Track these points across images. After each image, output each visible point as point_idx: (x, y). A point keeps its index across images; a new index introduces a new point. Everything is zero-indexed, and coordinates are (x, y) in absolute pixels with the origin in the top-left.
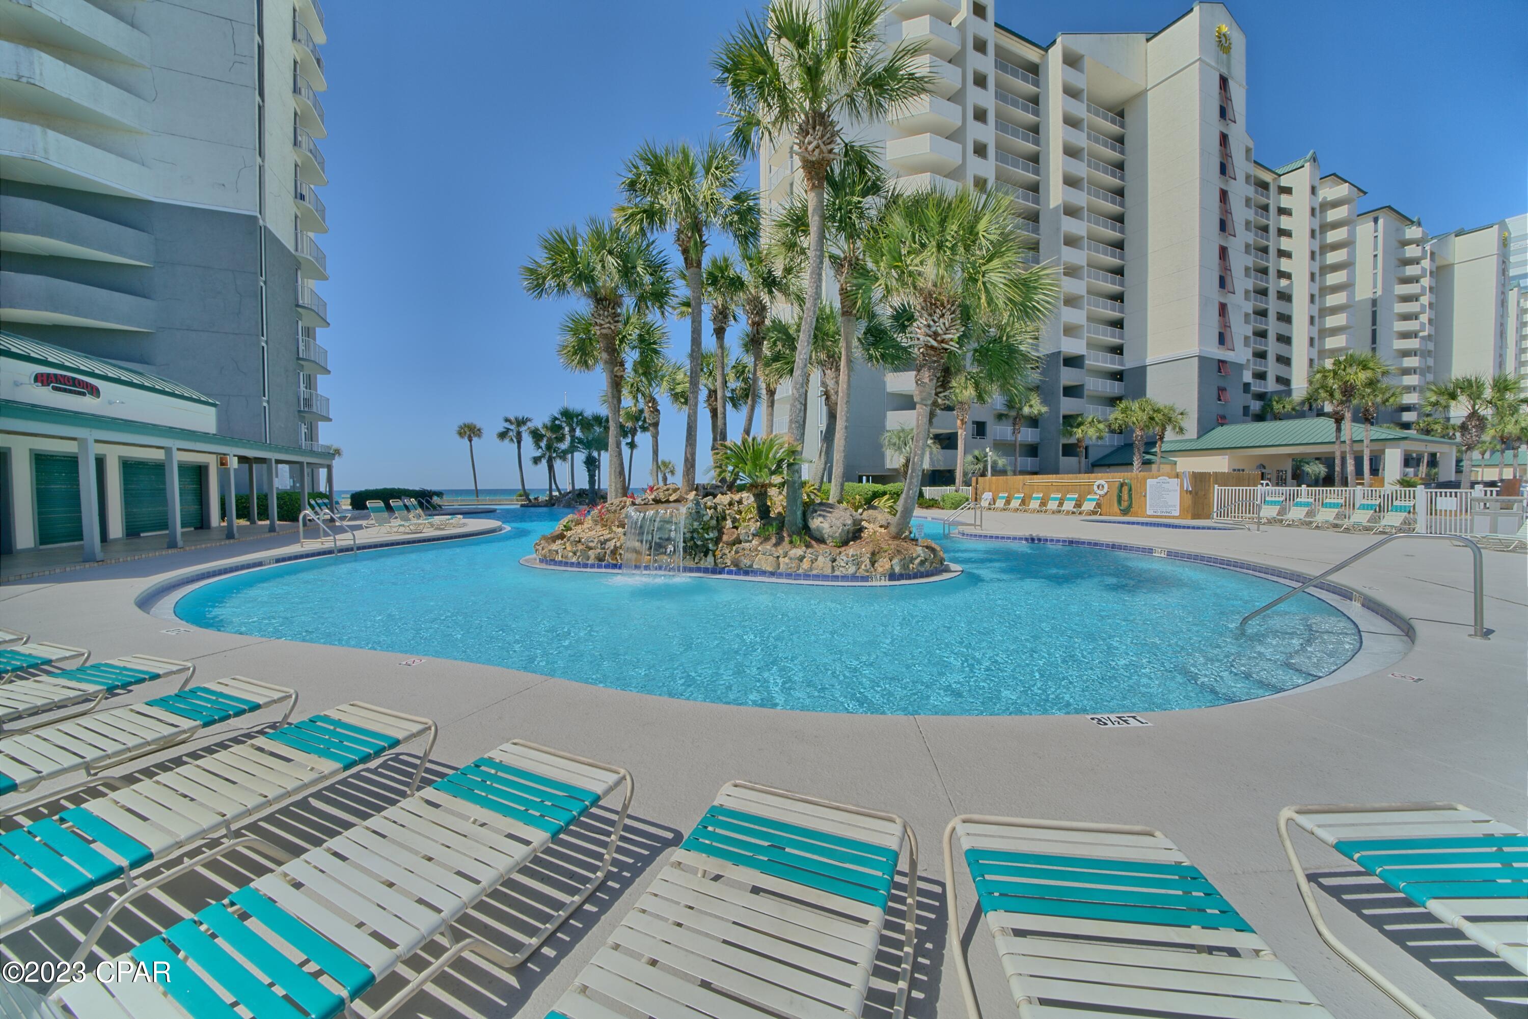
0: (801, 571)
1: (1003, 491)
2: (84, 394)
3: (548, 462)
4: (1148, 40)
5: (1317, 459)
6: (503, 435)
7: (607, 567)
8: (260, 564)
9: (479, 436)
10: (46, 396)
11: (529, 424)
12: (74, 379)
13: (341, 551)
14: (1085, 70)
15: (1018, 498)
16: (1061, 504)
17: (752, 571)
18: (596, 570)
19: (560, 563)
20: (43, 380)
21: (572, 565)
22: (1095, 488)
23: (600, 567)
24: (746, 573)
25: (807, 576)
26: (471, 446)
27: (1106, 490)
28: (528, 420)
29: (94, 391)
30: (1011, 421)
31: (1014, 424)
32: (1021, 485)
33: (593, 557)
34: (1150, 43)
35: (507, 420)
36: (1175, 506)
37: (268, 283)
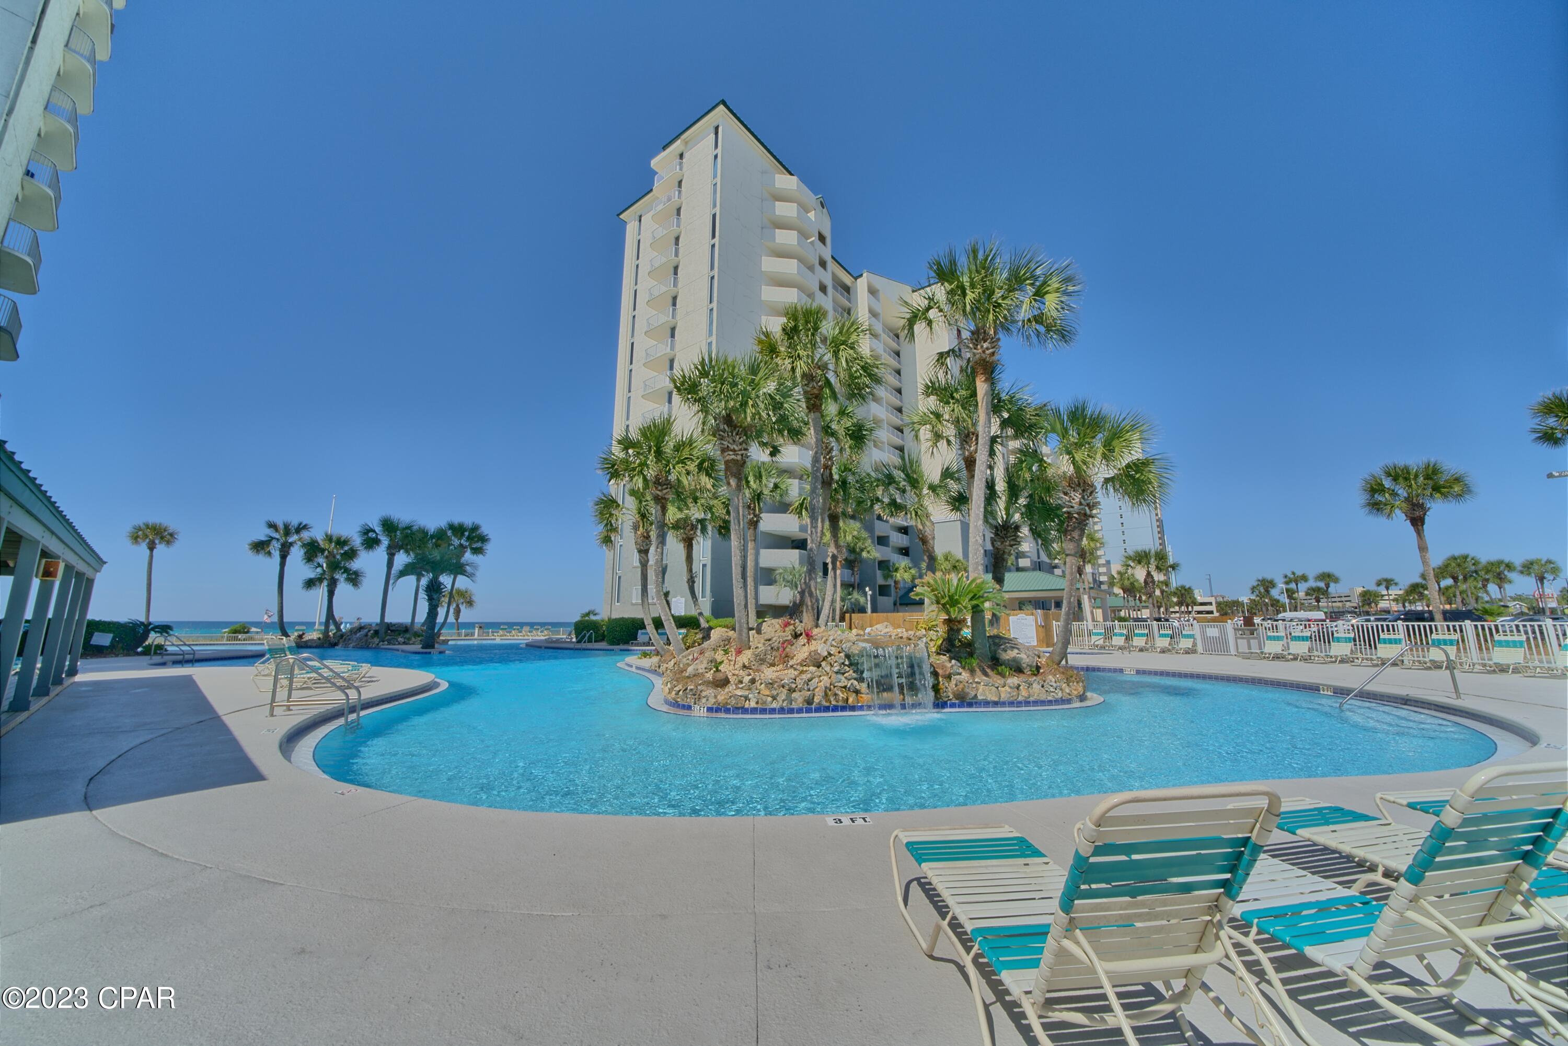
0: (1020, 698)
3: (328, 586)
5: (1030, 602)
6: (260, 546)
7: (818, 710)
9: (168, 543)
11: (305, 535)
14: (882, 301)
17: (976, 703)
18: (804, 715)
19: (754, 711)
21: (773, 711)
23: (809, 711)
24: (970, 705)
25: (1027, 703)
26: (151, 557)
28: (305, 527)
33: (800, 700)
35: (272, 526)
36: (1033, 638)
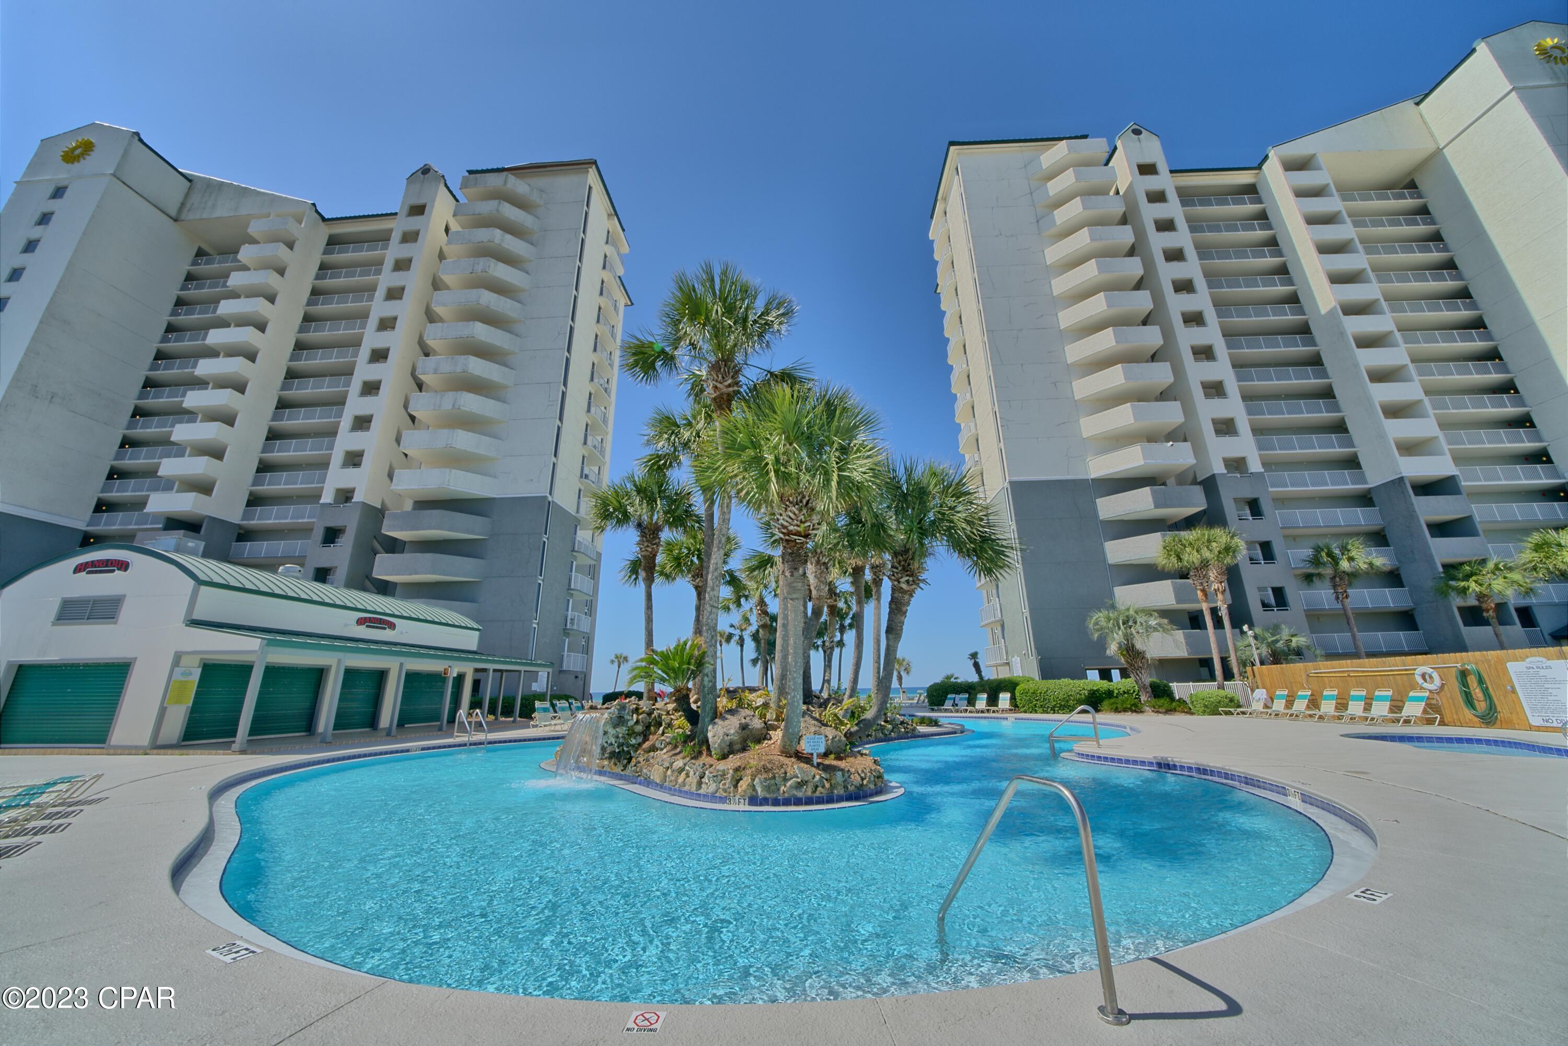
1: (1282, 687)
2: (385, 629)
4: (1418, 104)
8: (408, 751)
10: (364, 632)
12: (381, 619)
13: (490, 743)
14: (1323, 166)
15: (1303, 697)
16: (1368, 708)
20: (360, 622)
22: (1420, 680)
25: (680, 792)
27: (1437, 682)
29: (392, 626)
30: (1327, 583)
31: (1335, 587)
32: (1304, 676)
34: (1422, 106)
37: (550, 539)
